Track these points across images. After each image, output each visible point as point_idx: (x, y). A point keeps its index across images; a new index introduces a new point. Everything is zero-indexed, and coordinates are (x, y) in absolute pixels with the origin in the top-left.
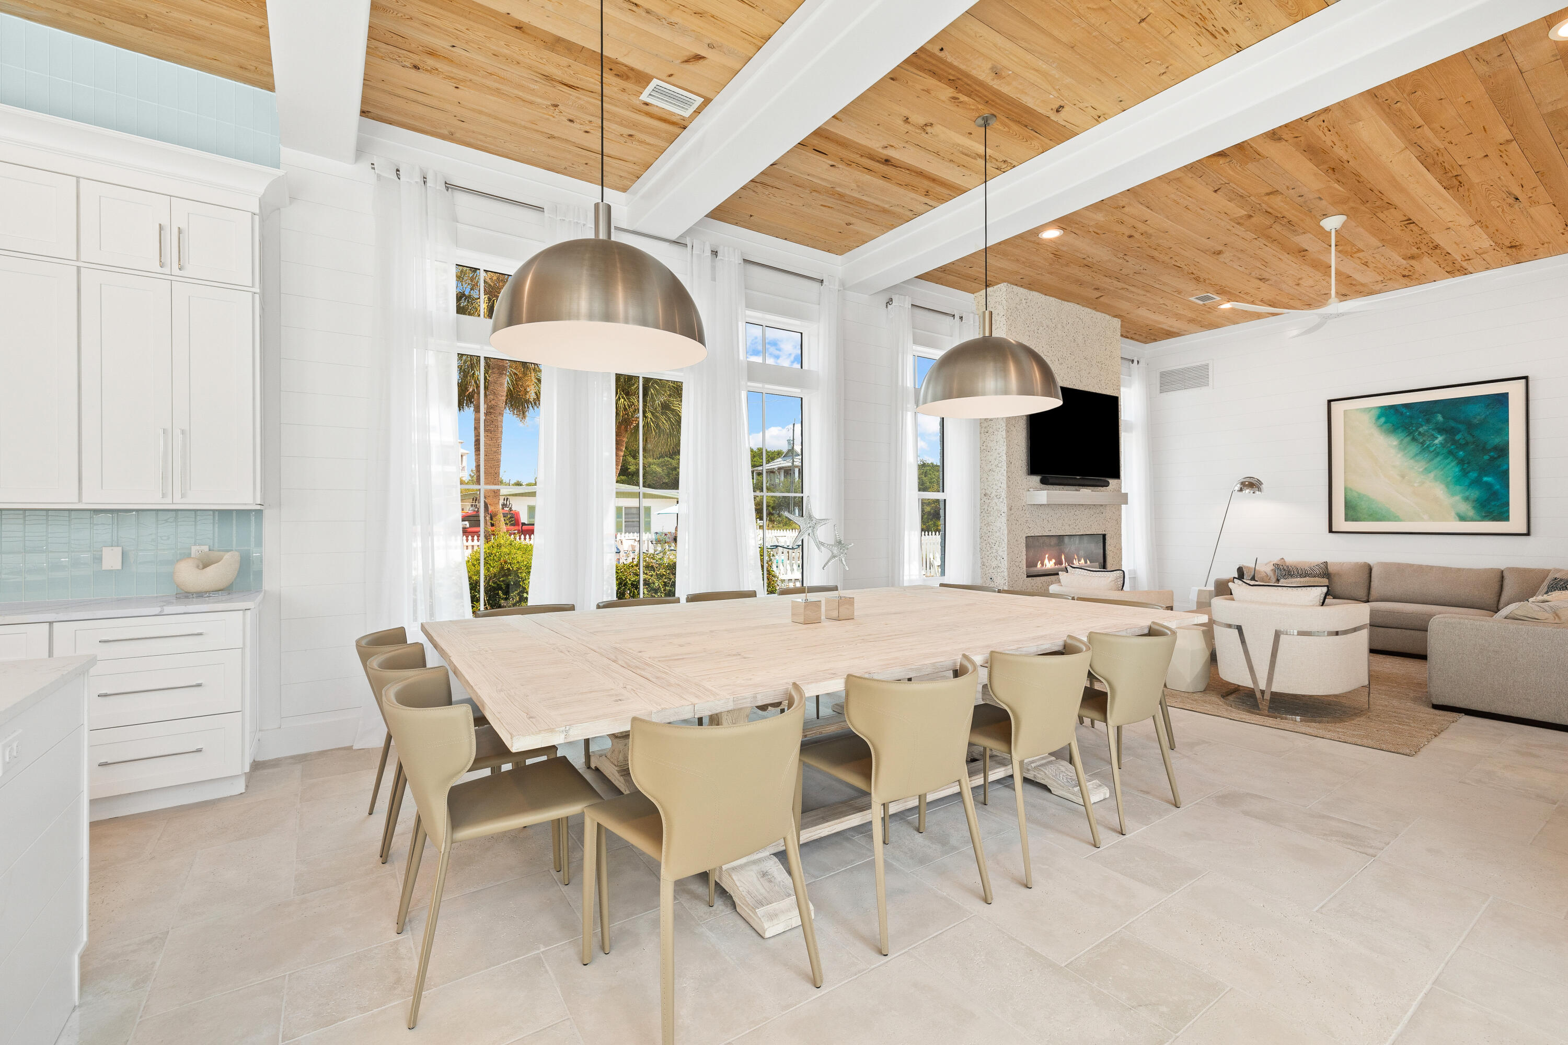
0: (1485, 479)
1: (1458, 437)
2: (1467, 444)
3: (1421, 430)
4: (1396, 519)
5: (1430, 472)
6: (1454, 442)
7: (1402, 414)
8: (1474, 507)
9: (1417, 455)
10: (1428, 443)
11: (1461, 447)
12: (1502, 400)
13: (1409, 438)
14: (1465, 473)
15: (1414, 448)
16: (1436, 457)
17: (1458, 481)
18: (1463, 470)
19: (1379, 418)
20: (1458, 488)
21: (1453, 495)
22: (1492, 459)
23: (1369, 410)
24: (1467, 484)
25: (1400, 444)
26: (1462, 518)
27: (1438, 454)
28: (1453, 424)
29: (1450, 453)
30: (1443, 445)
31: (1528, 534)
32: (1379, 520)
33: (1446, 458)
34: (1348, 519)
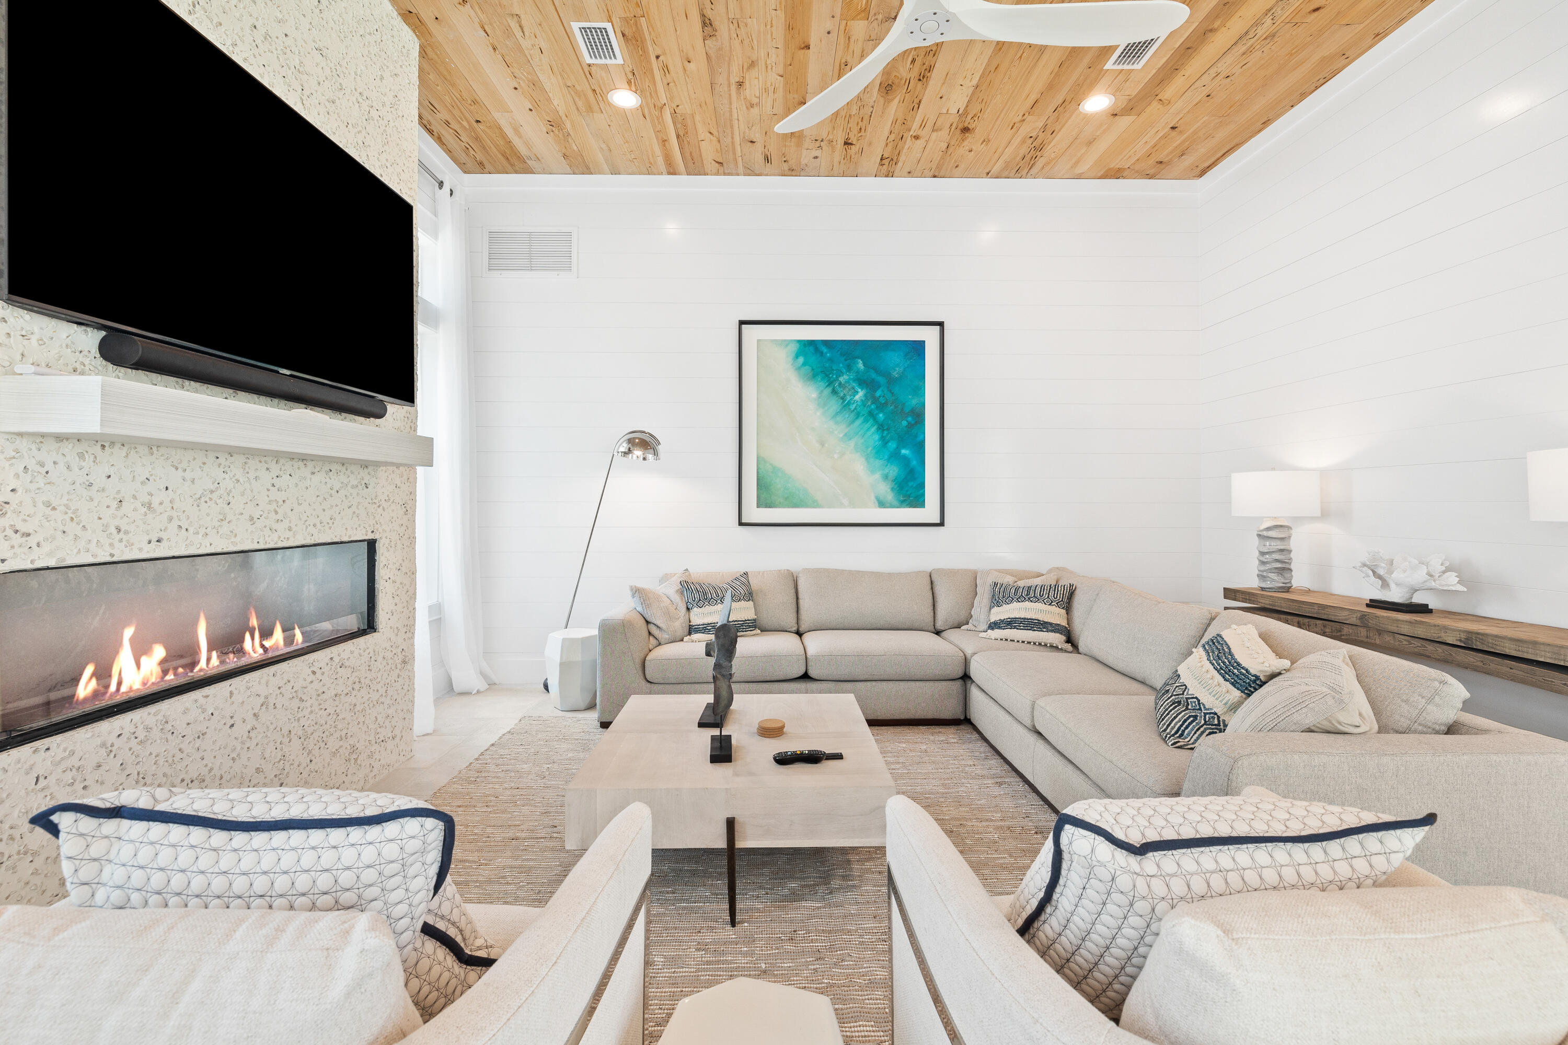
0: (904, 452)
1: (878, 394)
2: (886, 403)
3: (842, 379)
4: (815, 504)
5: (850, 439)
6: (875, 400)
7: (822, 354)
8: (892, 489)
9: (837, 414)
10: (848, 398)
11: (881, 407)
12: (918, 348)
13: (829, 390)
14: (884, 442)
15: (834, 405)
16: (857, 418)
17: (878, 453)
18: (882, 438)
19: (797, 357)
20: (878, 463)
21: (873, 472)
22: (910, 426)
23: (786, 343)
24: (886, 457)
25: (819, 398)
26: (882, 504)
27: (858, 416)
28: (873, 375)
29: (871, 414)
30: (864, 404)
31: (942, 524)
32: (795, 506)
33: (866, 421)
34: (758, 507)
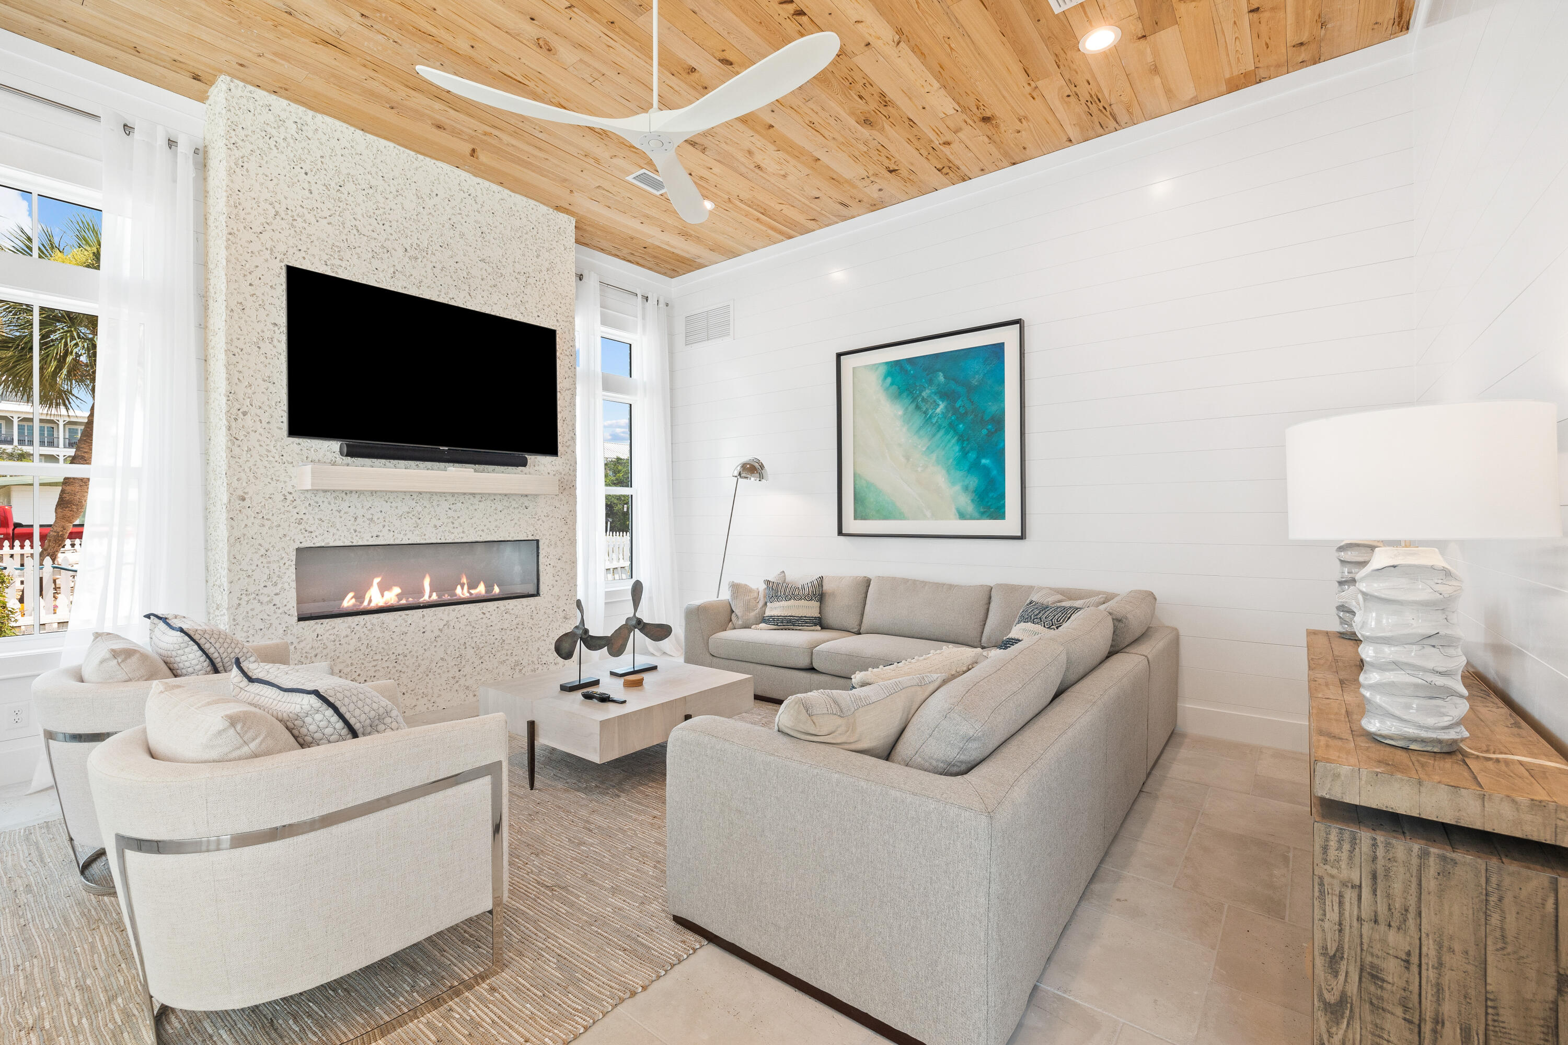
0: (984, 461)
1: (958, 404)
2: (966, 413)
3: (924, 394)
4: (901, 516)
5: (932, 452)
6: (955, 411)
7: (906, 372)
8: (972, 500)
9: (920, 428)
10: (930, 412)
11: (961, 417)
12: (998, 350)
13: (913, 406)
14: (964, 453)
15: (918, 420)
16: (938, 431)
17: (958, 464)
18: (962, 449)
19: (885, 378)
20: (958, 474)
21: (953, 483)
22: (990, 434)
23: (875, 367)
24: (966, 468)
25: (905, 414)
26: (962, 516)
27: (939, 428)
28: (953, 386)
29: (952, 426)
30: (944, 415)
31: (1022, 537)
32: (885, 518)
33: (947, 433)
34: (855, 518)
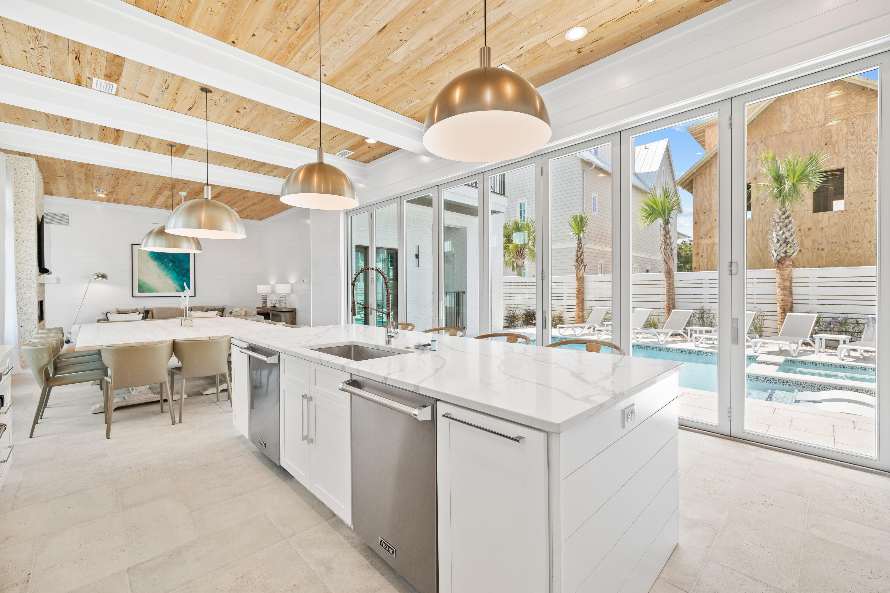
0: (184, 279)
1: (176, 264)
2: (179, 267)
3: (165, 260)
4: (157, 291)
5: (167, 276)
6: (175, 266)
8: (181, 288)
9: (163, 269)
10: (167, 265)
11: (177, 268)
12: (188, 255)
13: (161, 263)
14: (178, 276)
15: (163, 267)
17: (176, 279)
18: (178, 275)
19: (151, 254)
20: (176, 281)
21: (175, 283)
22: (186, 272)
25: (158, 265)
26: (177, 291)
27: (170, 269)
28: (174, 260)
29: (174, 269)
30: (172, 266)
31: (195, 296)
32: (151, 292)
33: (172, 271)
34: (139, 292)
